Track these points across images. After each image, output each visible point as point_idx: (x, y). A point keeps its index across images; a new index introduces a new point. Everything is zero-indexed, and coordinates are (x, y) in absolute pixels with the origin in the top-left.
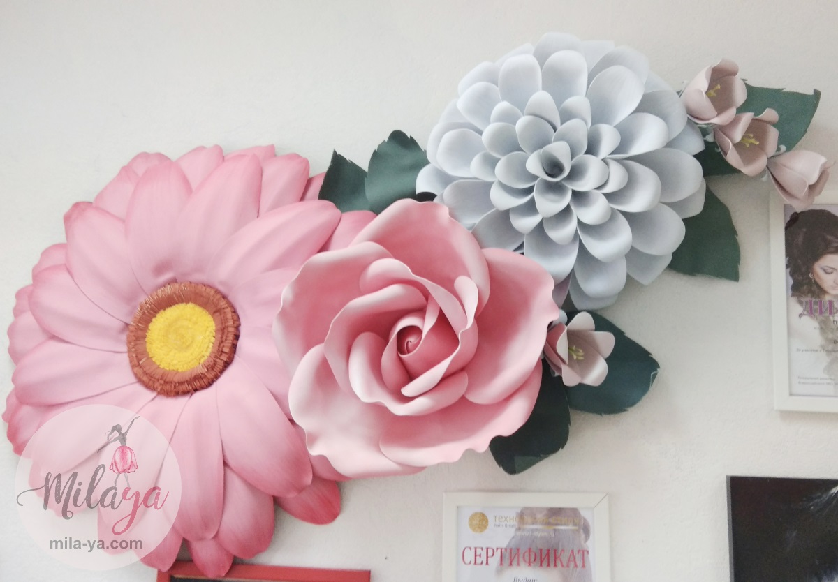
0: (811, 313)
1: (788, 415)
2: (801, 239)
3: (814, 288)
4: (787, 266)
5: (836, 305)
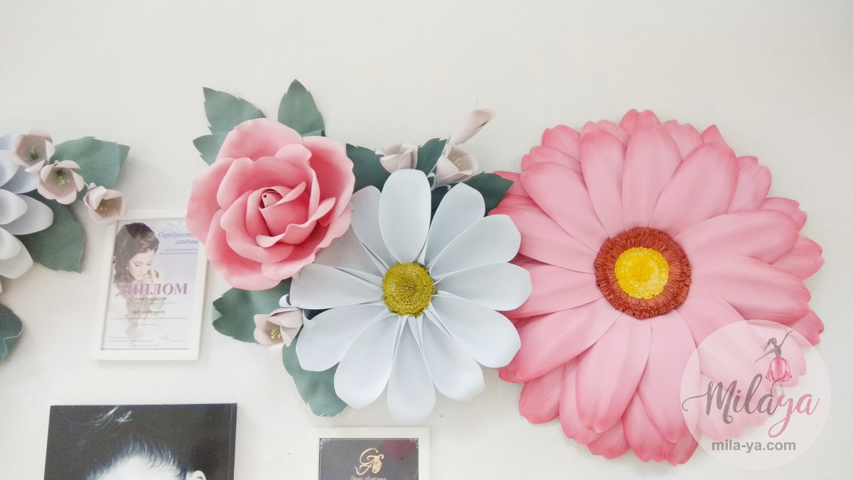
5: (139, 288)
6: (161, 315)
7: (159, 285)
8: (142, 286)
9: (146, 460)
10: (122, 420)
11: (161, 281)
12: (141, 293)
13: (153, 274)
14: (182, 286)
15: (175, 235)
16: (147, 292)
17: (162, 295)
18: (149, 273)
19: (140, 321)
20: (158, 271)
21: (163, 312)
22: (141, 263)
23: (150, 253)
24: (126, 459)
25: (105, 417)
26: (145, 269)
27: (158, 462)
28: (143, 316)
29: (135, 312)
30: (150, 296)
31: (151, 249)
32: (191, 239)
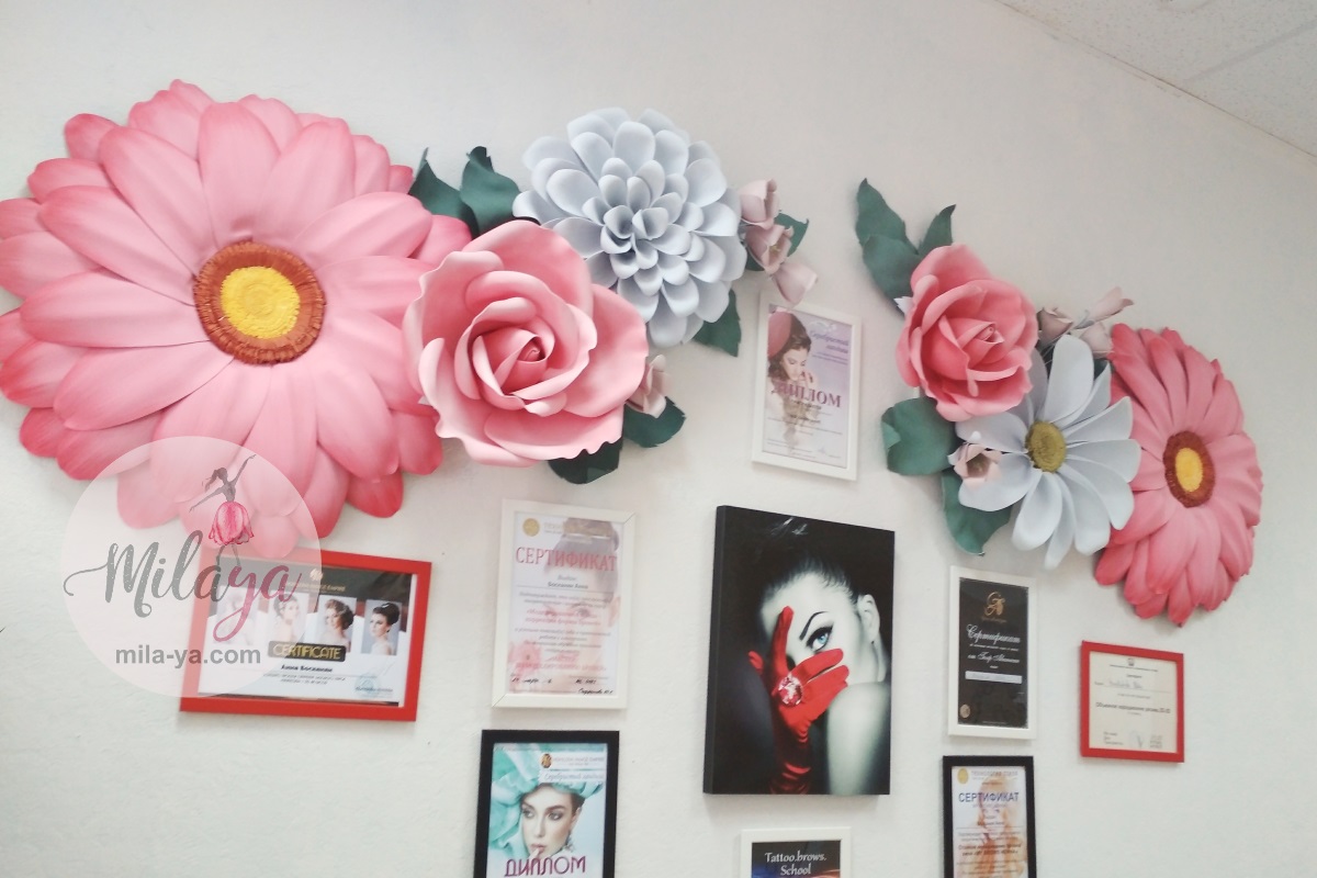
0: (779, 391)
3: (783, 373)
4: (768, 353)
5: (794, 389)
6: (816, 425)
8: (797, 388)
9: (823, 579)
10: (797, 532)
11: (814, 386)
12: (796, 396)
13: (807, 376)
14: (835, 397)
15: (828, 339)
16: (802, 397)
17: (815, 403)
18: (803, 374)
19: (798, 427)
20: (813, 375)
21: (819, 422)
22: (794, 362)
23: (803, 352)
24: (803, 574)
25: (781, 527)
26: (800, 369)
27: (832, 583)
28: (801, 421)
29: (792, 416)
30: (805, 402)
31: (804, 347)
32: (842, 347)
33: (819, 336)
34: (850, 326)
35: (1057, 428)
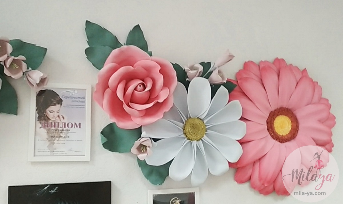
0: (44, 127)
1: (34, 163)
2: (42, 100)
3: (46, 118)
4: (37, 110)
6: (67, 139)
7: (65, 123)
10: (52, 191)
11: (66, 121)
12: (55, 127)
13: (61, 117)
14: (78, 124)
15: (72, 97)
16: (58, 127)
17: (67, 128)
18: (58, 116)
19: (56, 141)
20: (64, 116)
21: (68, 137)
22: (53, 111)
23: (58, 106)
25: (42, 191)
26: (56, 115)
28: (57, 139)
29: (52, 137)
30: (60, 129)
31: (58, 104)
32: (81, 100)
33: (66, 97)
34: (86, 89)
35: (201, 119)
